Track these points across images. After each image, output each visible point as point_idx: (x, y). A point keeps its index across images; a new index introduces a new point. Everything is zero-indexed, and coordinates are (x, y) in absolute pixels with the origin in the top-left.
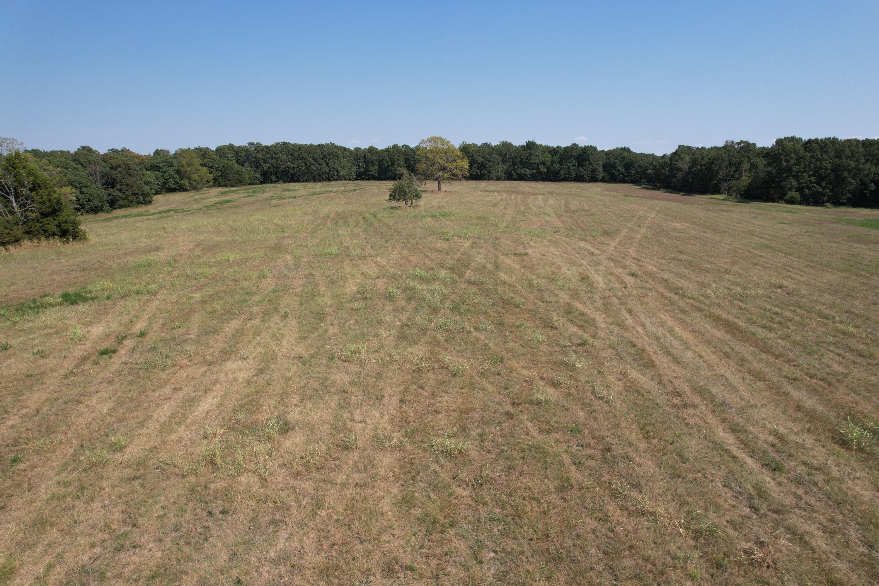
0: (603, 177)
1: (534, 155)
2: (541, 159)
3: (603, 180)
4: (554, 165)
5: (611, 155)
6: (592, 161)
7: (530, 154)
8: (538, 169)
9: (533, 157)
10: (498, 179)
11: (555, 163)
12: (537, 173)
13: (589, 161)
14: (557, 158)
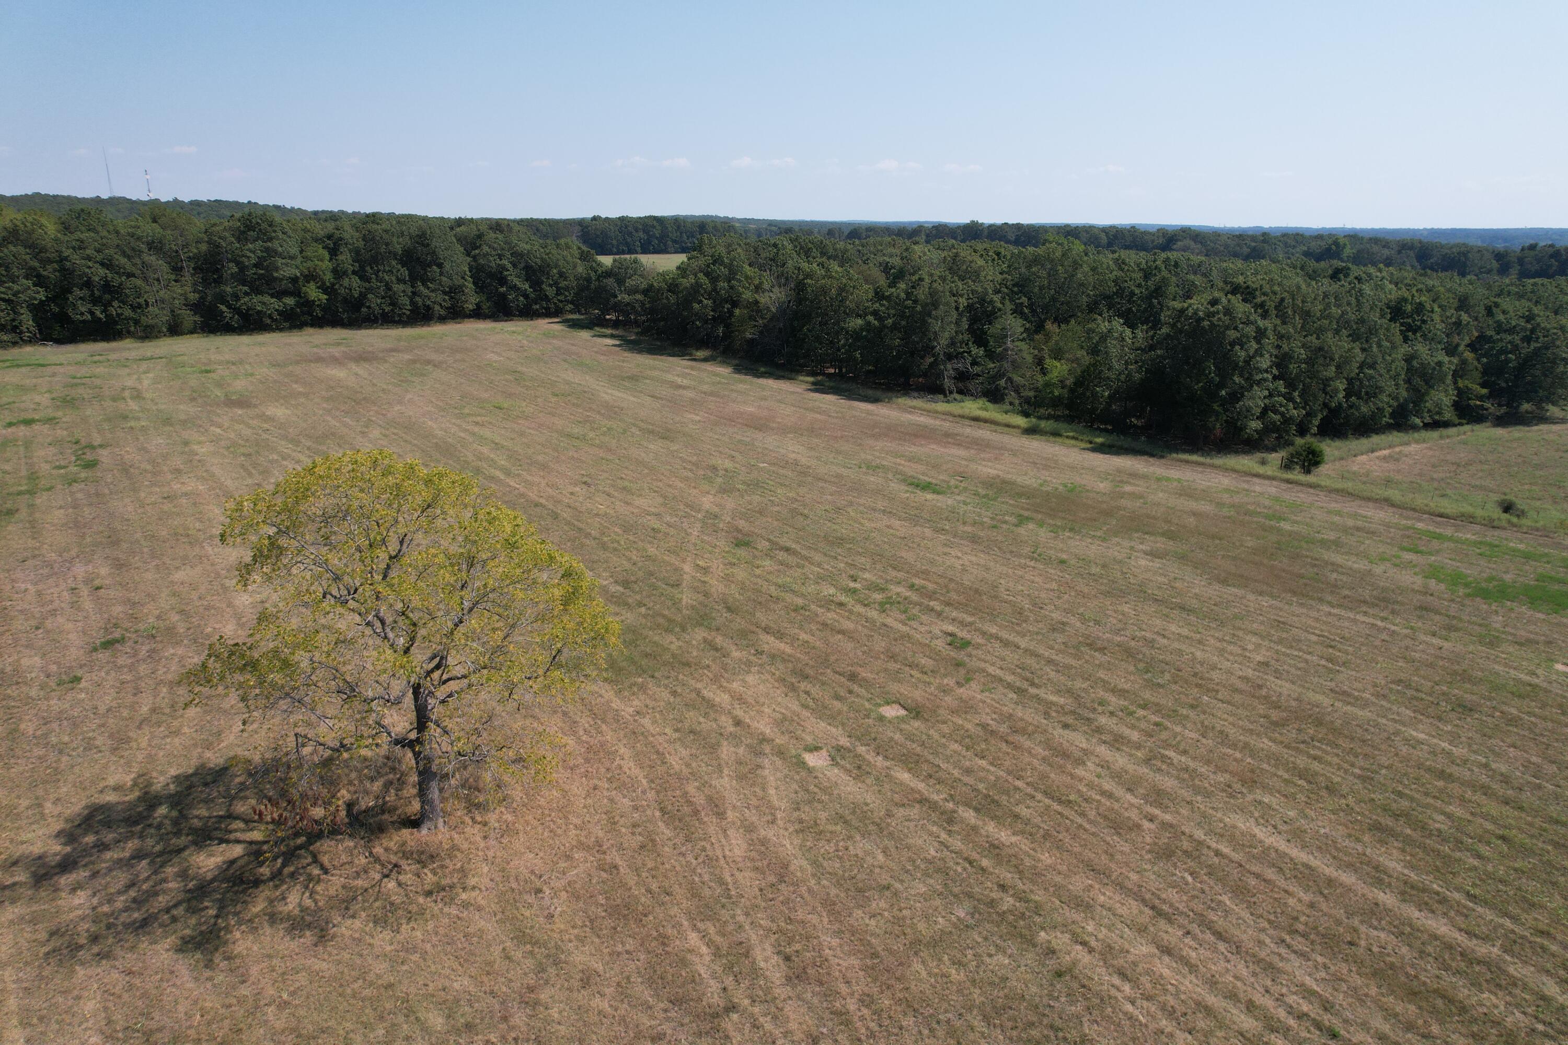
0: (478, 305)
2: (304, 265)
3: (478, 314)
4: (346, 282)
6: (447, 266)
8: (297, 293)
9: (279, 261)
10: (175, 330)
11: (346, 273)
12: (298, 304)
13: (440, 266)
14: (345, 257)
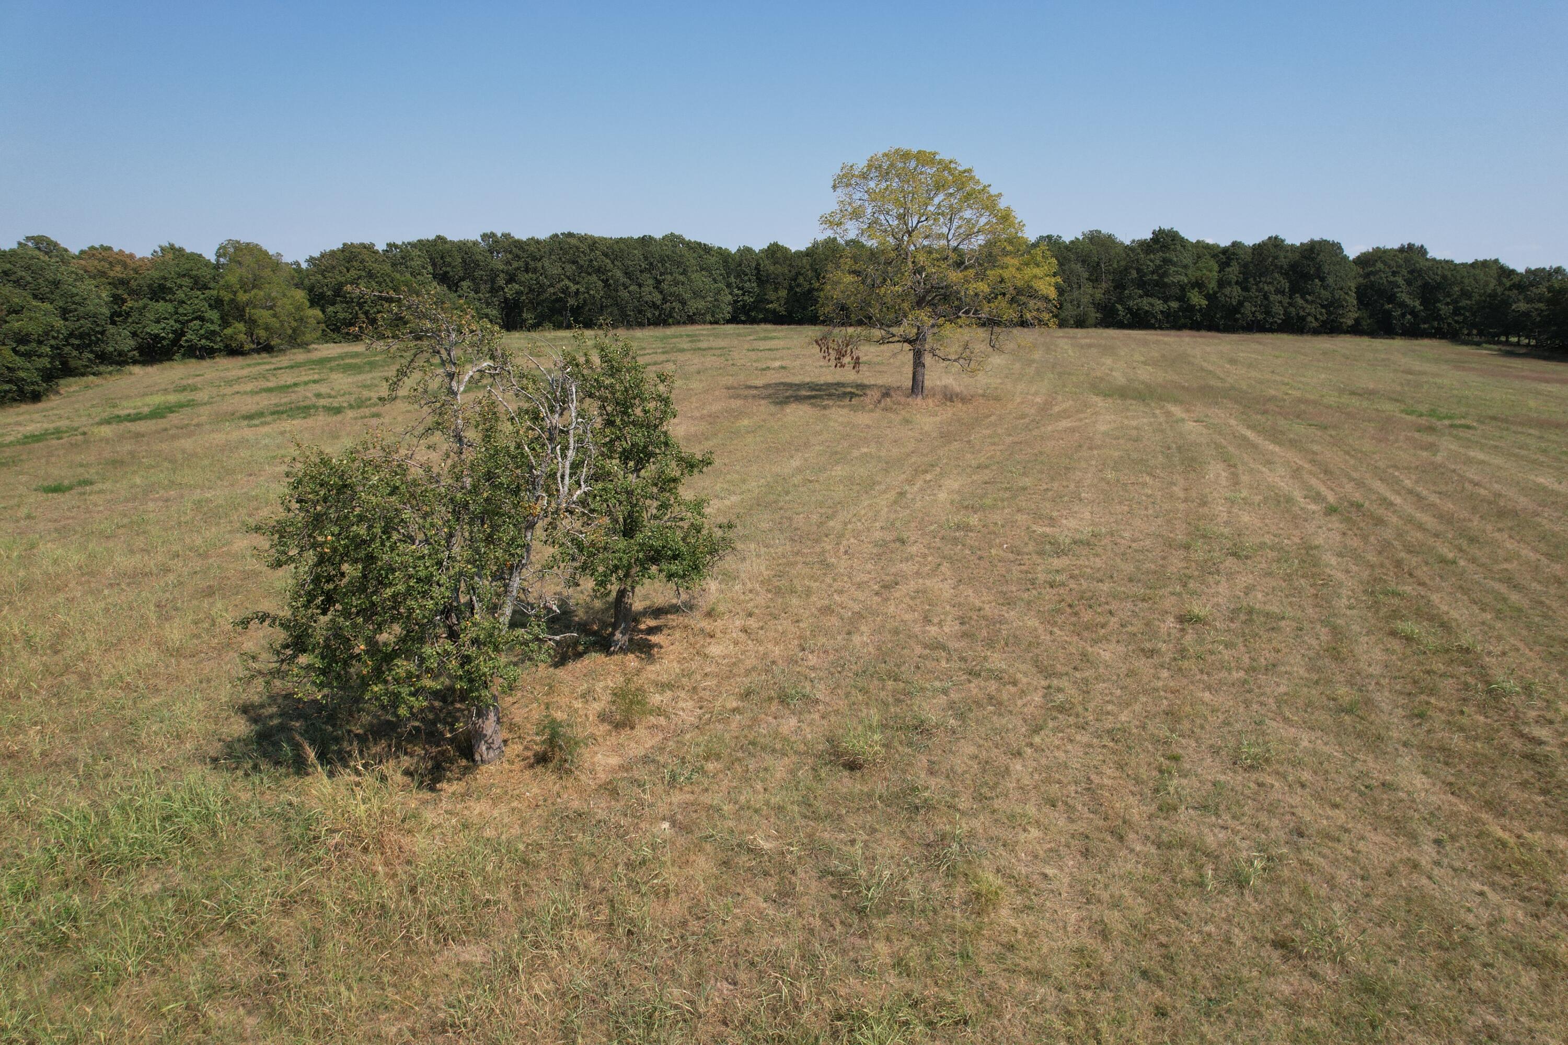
0: (1357, 320)
1: (1174, 264)
2: (1193, 274)
3: (1356, 330)
4: (1227, 291)
5: (1379, 265)
6: (1330, 280)
7: (1166, 261)
8: (1181, 298)
9: (1173, 269)
10: (1081, 324)
11: (1229, 284)
12: (1181, 308)
13: (1322, 279)
14: (1233, 271)
